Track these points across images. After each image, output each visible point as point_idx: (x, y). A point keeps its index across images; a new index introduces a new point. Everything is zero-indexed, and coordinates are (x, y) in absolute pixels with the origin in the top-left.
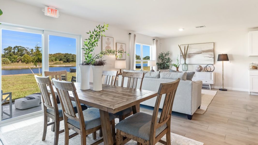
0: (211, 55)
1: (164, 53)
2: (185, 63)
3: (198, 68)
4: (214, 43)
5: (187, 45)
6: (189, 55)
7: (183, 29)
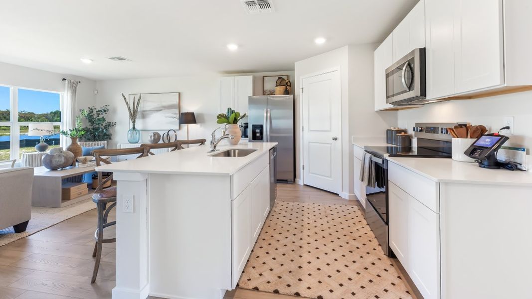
0: (175, 114)
1: (95, 109)
2: (134, 128)
3: (151, 137)
4: (179, 93)
5: (139, 95)
6: (143, 114)
7: (92, 60)
